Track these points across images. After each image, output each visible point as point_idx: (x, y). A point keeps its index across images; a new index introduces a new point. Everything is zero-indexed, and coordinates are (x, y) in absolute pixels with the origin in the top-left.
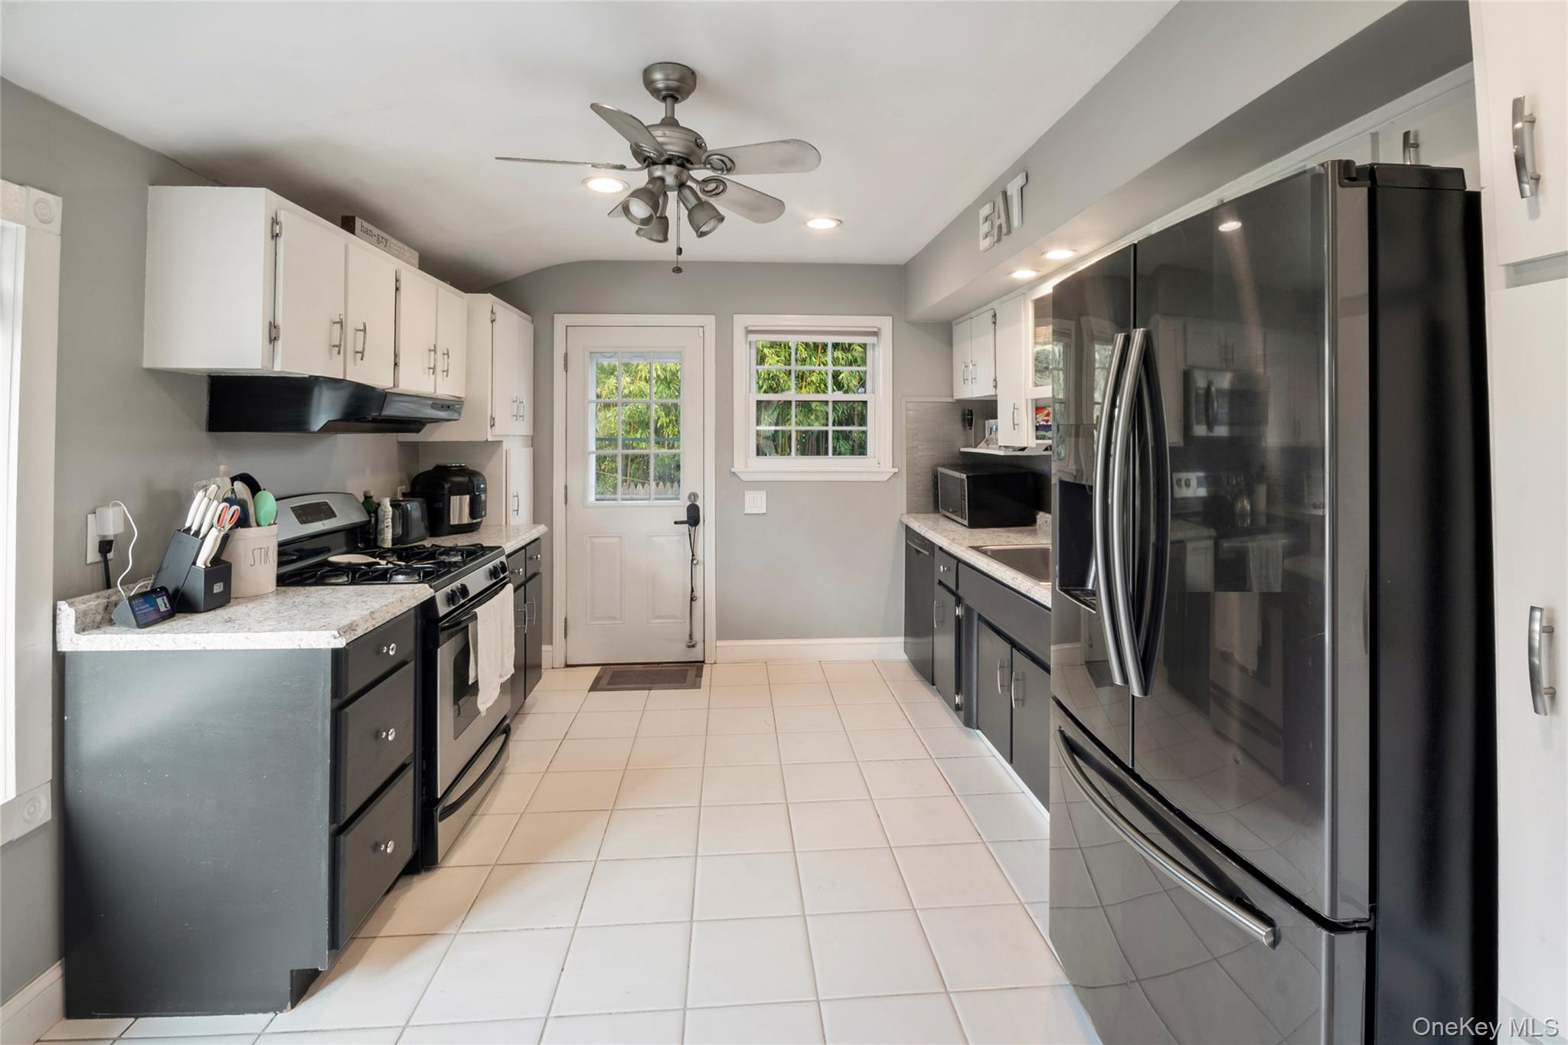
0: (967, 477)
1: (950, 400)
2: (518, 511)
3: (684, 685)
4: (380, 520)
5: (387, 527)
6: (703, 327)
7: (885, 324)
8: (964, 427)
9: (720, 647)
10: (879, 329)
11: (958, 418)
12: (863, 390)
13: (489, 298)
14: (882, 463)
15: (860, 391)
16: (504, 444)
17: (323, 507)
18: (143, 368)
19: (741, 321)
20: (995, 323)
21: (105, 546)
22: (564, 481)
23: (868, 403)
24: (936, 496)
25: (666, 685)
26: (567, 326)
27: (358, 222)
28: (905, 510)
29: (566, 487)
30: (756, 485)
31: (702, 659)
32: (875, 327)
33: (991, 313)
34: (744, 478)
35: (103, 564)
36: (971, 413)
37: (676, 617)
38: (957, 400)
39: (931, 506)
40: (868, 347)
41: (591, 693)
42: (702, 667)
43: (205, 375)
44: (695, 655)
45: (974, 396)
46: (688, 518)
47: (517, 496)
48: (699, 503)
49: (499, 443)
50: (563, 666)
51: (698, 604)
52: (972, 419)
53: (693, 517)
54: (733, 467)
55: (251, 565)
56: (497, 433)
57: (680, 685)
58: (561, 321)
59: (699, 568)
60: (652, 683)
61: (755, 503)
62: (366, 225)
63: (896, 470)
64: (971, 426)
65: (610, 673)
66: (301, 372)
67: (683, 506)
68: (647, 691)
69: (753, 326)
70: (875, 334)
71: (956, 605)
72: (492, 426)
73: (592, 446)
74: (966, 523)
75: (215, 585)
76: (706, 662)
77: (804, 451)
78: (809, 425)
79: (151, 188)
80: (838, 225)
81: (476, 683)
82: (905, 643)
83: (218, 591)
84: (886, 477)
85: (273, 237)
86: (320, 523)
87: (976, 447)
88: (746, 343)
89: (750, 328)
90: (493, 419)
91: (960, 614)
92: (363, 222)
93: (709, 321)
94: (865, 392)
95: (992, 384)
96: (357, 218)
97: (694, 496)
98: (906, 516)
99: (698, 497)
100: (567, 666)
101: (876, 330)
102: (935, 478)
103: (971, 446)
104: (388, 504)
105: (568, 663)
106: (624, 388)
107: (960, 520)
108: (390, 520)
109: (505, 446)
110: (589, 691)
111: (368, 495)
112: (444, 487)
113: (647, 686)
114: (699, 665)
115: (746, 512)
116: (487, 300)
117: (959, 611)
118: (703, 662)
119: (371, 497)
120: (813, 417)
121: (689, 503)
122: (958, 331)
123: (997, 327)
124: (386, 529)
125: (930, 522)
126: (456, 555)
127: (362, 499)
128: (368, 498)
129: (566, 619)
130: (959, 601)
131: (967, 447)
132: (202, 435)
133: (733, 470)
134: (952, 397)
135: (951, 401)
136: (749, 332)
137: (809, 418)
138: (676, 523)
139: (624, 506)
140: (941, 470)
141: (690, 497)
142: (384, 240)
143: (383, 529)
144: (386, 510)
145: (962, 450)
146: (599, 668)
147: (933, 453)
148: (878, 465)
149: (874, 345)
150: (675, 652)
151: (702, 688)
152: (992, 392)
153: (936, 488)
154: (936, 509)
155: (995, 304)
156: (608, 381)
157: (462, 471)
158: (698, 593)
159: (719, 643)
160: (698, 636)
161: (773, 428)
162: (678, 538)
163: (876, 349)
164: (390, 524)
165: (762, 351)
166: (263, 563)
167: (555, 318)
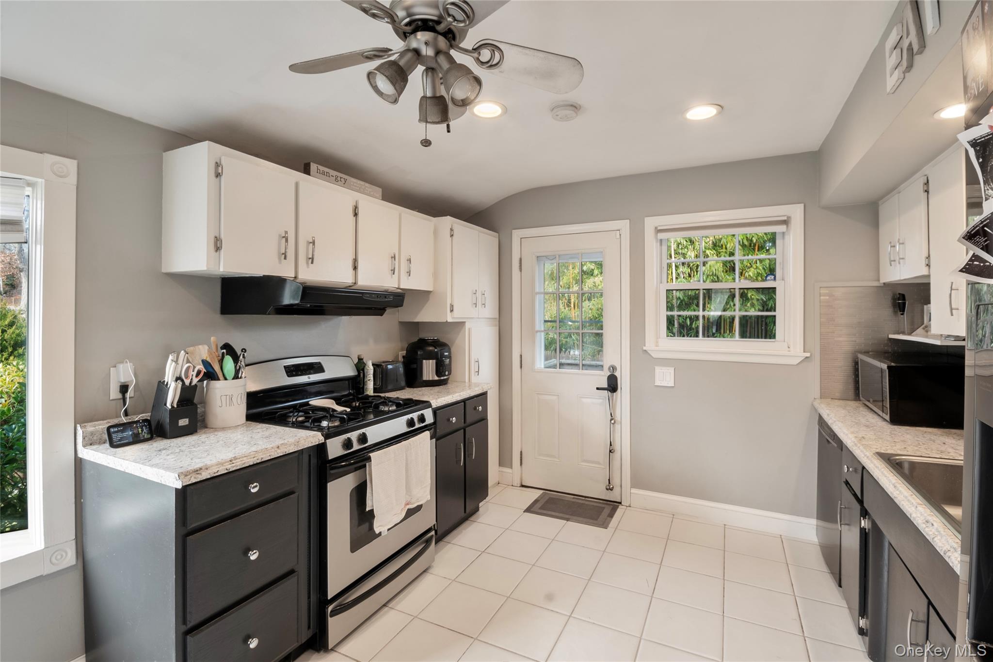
0: (889, 367)
1: (876, 284)
2: (478, 372)
3: (595, 522)
4: (365, 375)
5: (369, 380)
6: (619, 230)
7: (796, 212)
8: (895, 312)
9: (633, 493)
10: (789, 218)
11: (887, 302)
12: (773, 277)
13: (449, 219)
14: (792, 348)
15: (768, 278)
16: (466, 324)
17: (315, 366)
18: (163, 273)
19: (651, 223)
20: (927, 191)
21: (124, 389)
22: (519, 351)
23: (777, 289)
24: (856, 382)
25: (585, 520)
26: (521, 238)
27: (313, 167)
28: (818, 395)
29: (521, 356)
30: (665, 362)
31: (620, 501)
32: (785, 216)
33: (923, 180)
34: (654, 355)
35: (122, 400)
36: (903, 297)
37: (599, 463)
38: (884, 284)
39: (851, 393)
40: (778, 237)
41: (525, 513)
42: (618, 507)
43: (219, 277)
44: (614, 496)
45: (902, 278)
46: (608, 386)
47: (478, 362)
48: (617, 374)
49: (461, 324)
50: (519, 485)
51: (617, 455)
52: (904, 304)
53: (612, 386)
54: (645, 346)
55: (220, 407)
56: (455, 317)
57: (591, 521)
58: (517, 234)
59: (617, 426)
60: (571, 515)
61: (665, 377)
62: (321, 168)
63: (808, 355)
64: (904, 311)
65: (547, 498)
66: (255, 273)
67: (605, 376)
68: (566, 521)
69: (662, 226)
70: (786, 222)
71: (861, 516)
72: (452, 311)
73: (540, 326)
74: (888, 417)
75: (180, 421)
76: (622, 503)
77: (708, 333)
78: (746, 311)
79: (164, 154)
80: (719, 113)
81: (372, 511)
82: (817, 526)
83: (183, 425)
84: (796, 361)
85: (217, 176)
86: (306, 377)
87: (910, 334)
88: (657, 242)
89: (659, 228)
90: (452, 306)
91: (867, 527)
92: (319, 166)
93: (624, 225)
94: (775, 279)
95: (923, 262)
96: (311, 163)
97: (614, 368)
98: (818, 401)
99: (616, 369)
100: (523, 486)
101: (785, 218)
102: (856, 365)
103: (903, 333)
104: (371, 364)
105: (523, 484)
106: (598, 285)
107: (880, 413)
108: (372, 376)
109: (467, 326)
110: (524, 512)
111: (360, 358)
112: (417, 353)
113: (567, 516)
114: (614, 505)
115: (656, 384)
116: (448, 221)
117: (864, 523)
118: (620, 503)
119: (362, 359)
120: (749, 305)
121: (609, 374)
122: (885, 210)
123: (929, 196)
124: (368, 382)
125: (843, 412)
126: (391, 406)
127: (356, 361)
128: (360, 360)
129: (521, 452)
130: (865, 513)
131: (899, 333)
132: (218, 317)
133: (645, 348)
134: (879, 281)
135: (879, 285)
136: (658, 231)
137: (746, 306)
138: (598, 389)
139: (560, 373)
140: (861, 357)
141: (609, 369)
142: (342, 179)
143: (367, 382)
144: (369, 369)
145: (891, 336)
146: (542, 492)
147: (854, 339)
148: (788, 349)
149: (783, 233)
150: (597, 490)
151: (608, 528)
152: (924, 271)
153: (856, 375)
154: (857, 396)
155: (926, 170)
156: (588, 281)
157: (437, 343)
158: (617, 447)
159: (634, 491)
160: (616, 481)
161: (719, 313)
162: (601, 401)
163: (786, 237)
164: (372, 378)
165: (705, 252)
166: (228, 405)
167: (513, 233)
